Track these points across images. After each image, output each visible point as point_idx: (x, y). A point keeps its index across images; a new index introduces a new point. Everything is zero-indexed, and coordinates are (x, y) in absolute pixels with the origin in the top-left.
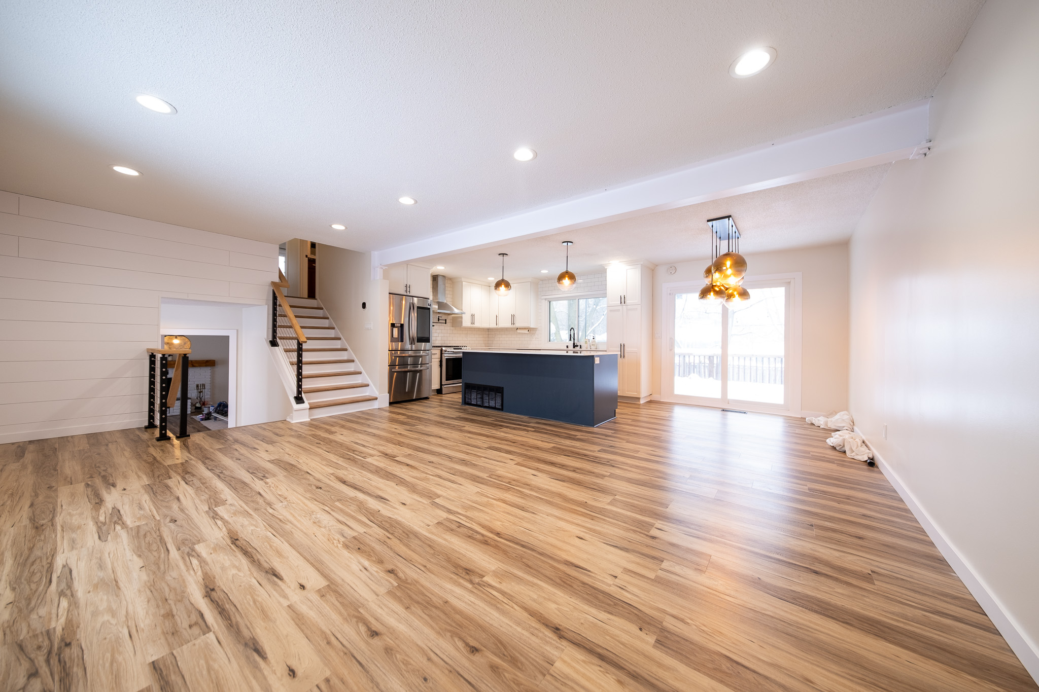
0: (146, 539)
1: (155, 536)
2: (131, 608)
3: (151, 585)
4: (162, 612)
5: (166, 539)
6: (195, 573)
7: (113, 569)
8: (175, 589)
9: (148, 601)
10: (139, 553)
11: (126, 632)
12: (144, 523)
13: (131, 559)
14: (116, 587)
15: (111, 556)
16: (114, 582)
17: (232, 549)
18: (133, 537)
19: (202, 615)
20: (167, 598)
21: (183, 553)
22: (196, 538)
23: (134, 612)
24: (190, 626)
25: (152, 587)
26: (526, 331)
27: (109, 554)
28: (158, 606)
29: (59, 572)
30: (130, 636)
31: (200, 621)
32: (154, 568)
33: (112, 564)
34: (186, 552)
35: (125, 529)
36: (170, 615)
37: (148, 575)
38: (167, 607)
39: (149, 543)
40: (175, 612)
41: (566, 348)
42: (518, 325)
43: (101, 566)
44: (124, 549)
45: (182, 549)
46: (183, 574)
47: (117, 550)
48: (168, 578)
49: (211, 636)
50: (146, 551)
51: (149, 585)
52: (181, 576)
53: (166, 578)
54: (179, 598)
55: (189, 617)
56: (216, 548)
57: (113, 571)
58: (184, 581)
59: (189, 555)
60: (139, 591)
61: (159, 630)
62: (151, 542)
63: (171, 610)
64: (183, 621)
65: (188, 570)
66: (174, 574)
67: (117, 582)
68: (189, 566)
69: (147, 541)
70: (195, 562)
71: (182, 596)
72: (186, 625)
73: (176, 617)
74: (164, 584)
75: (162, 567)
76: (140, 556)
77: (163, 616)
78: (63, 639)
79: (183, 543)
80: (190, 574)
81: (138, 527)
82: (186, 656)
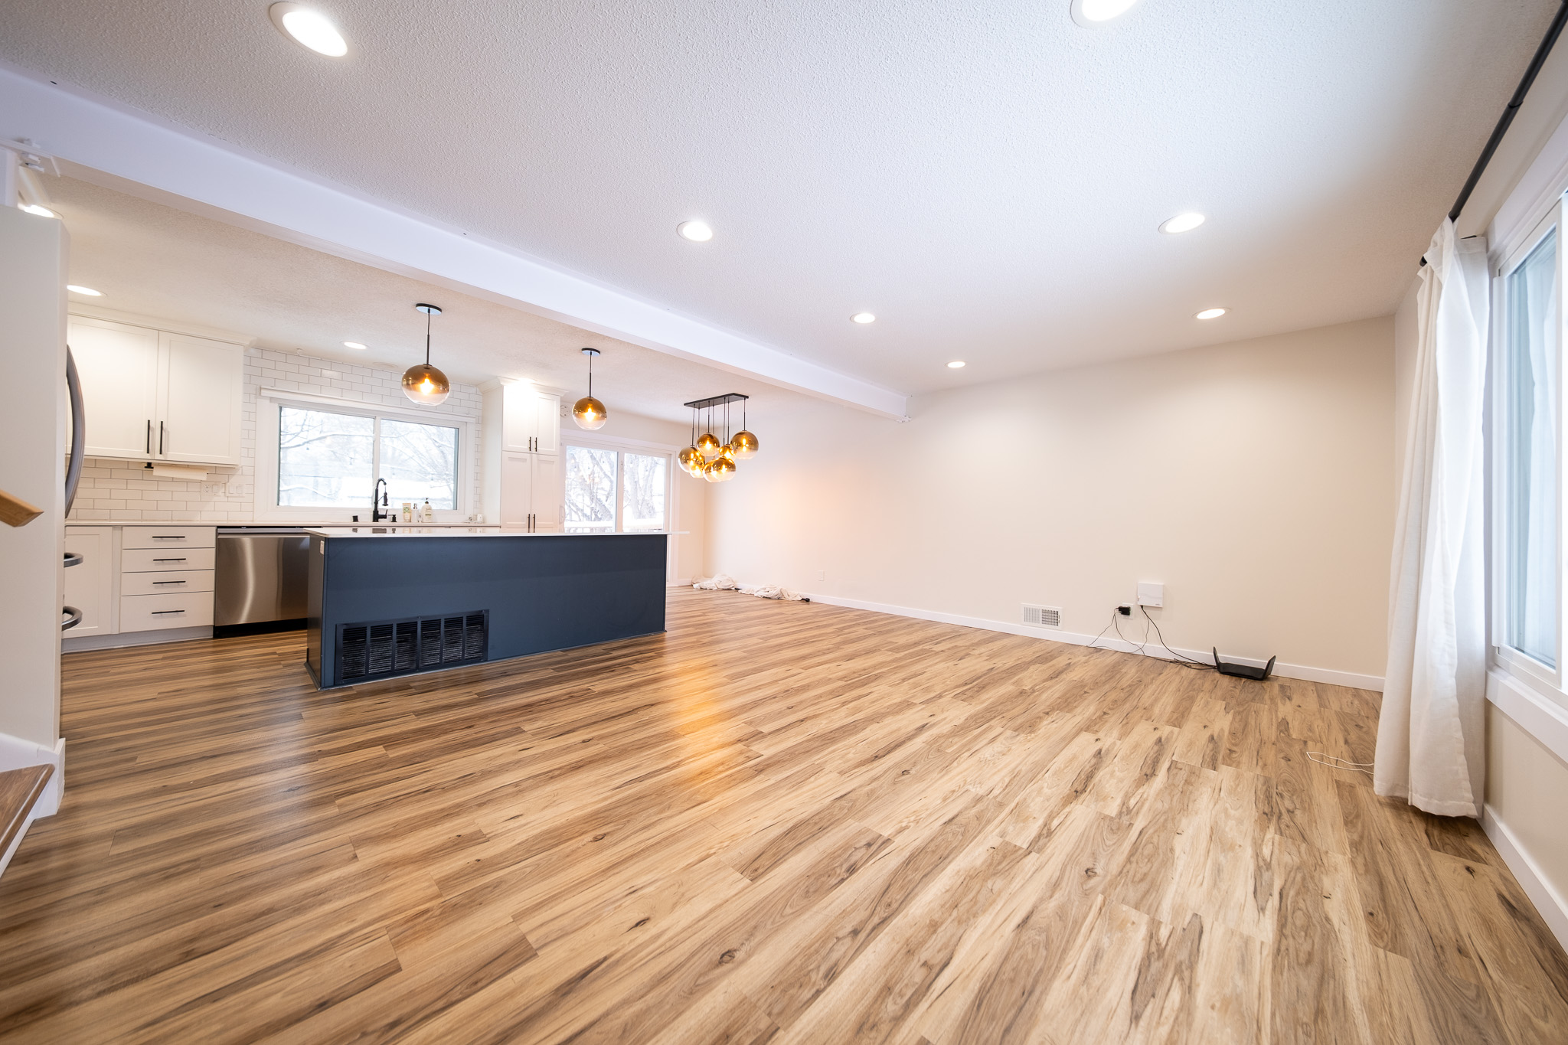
0: (1146, 871)
1: (1134, 865)
2: (1211, 806)
3: (1184, 810)
4: (1191, 788)
5: (1128, 848)
6: (1143, 793)
7: (1208, 855)
8: (1170, 794)
9: (1195, 800)
10: (1170, 855)
11: (1222, 793)
12: (1125, 908)
13: (1182, 853)
14: (1214, 832)
15: (1200, 877)
16: (1213, 838)
17: (1093, 788)
18: (1157, 892)
19: (1169, 769)
20: (1180, 793)
21: (1131, 818)
22: (1102, 824)
23: (1210, 801)
24: (1181, 769)
25: (1184, 809)
26: (202, 476)
27: (1202, 884)
28: (1191, 793)
29: (1270, 903)
30: (1220, 789)
31: (1173, 767)
32: (1170, 825)
33: (1205, 863)
34: (1128, 816)
35: (1157, 918)
36: (1187, 782)
37: (1180, 821)
38: (1185, 788)
39: (1148, 861)
40: (1183, 782)
41: (350, 522)
42: (173, 454)
43: (1218, 871)
44: (1181, 875)
45: (1128, 823)
46: (1153, 800)
47: (1190, 883)
48: (1166, 806)
49: (1174, 758)
50: (1160, 851)
51: (1186, 812)
52: (1155, 800)
53: (1167, 807)
54: (1172, 787)
55: (1177, 774)
56: (1102, 798)
57: (1208, 853)
58: (1158, 795)
59: (1129, 812)
60: (1196, 813)
61: (1201, 780)
62: (1146, 860)
63: (1184, 784)
64: (1182, 775)
65: (1146, 799)
66: (1159, 805)
67: (1211, 837)
68: (1141, 803)
69: (1149, 865)
70: (1132, 802)
71: (1170, 787)
72: (1183, 772)
73: (1184, 779)
74: (1174, 803)
75: (1162, 820)
76: (1172, 850)
77: (1192, 785)
78: (1269, 820)
79: (1118, 829)
80: (1148, 796)
81: (1137, 907)
82: (1196, 761)
